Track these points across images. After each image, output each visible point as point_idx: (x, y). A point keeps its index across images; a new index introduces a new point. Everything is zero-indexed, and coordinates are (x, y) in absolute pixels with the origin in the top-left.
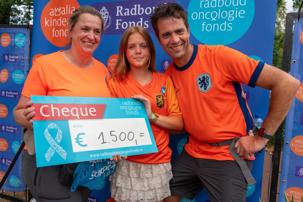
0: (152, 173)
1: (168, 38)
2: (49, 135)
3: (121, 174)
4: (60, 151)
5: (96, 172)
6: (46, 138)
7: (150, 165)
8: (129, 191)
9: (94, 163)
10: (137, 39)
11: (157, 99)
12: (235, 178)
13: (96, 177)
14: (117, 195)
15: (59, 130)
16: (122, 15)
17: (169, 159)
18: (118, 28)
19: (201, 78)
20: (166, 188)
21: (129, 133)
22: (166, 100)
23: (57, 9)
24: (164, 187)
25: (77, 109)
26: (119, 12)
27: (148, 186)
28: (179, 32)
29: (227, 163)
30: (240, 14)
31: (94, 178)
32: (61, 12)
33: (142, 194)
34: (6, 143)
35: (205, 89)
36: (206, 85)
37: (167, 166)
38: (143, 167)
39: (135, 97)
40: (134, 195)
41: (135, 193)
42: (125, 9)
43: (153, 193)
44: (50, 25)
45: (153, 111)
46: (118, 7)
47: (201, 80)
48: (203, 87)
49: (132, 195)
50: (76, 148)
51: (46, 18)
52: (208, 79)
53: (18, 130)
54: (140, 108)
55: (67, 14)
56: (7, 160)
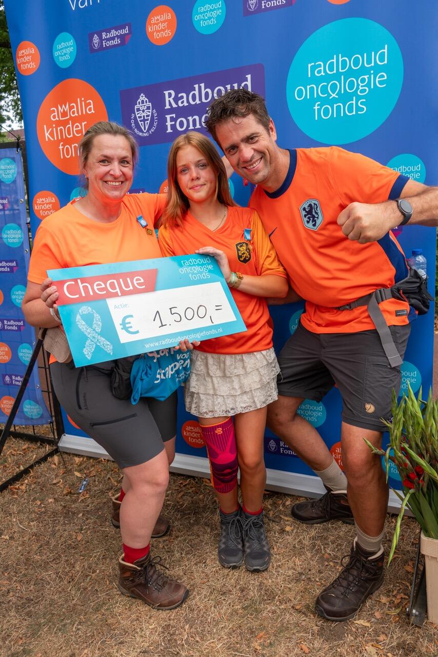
0: (244, 367)
1: (235, 153)
2: (84, 323)
3: (195, 374)
4: (102, 344)
5: (163, 371)
6: (81, 328)
7: (240, 356)
8: (211, 397)
9: (157, 358)
10: (189, 155)
11: (238, 250)
12: (376, 356)
13: (164, 378)
14: (194, 406)
15: (95, 315)
16: (174, 105)
17: (269, 344)
18: (171, 130)
19: (306, 206)
20: (269, 389)
21: (198, 308)
22: (254, 250)
23: (61, 108)
24: (266, 387)
25: (115, 281)
26: (169, 101)
27: (241, 387)
28: (250, 139)
29: (366, 334)
30: (378, 81)
31: (162, 380)
32: (70, 113)
33: (232, 400)
34: (7, 349)
35: (314, 225)
36: (316, 219)
37: (268, 354)
38: (228, 360)
39: (201, 251)
40: (219, 403)
41: (220, 400)
42: (180, 95)
43: (249, 397)
44: (53, 138)
45: (233, 269)
46: (166, 93)
47: (307, 210)
48: (311, 221)
49: (217, 403)
50: (124, 338)
51: (45, 126)
52: (317, 208)
53: (24, 325)
54: (210, 267)
55: (80, 114)
56: (13, 377)
